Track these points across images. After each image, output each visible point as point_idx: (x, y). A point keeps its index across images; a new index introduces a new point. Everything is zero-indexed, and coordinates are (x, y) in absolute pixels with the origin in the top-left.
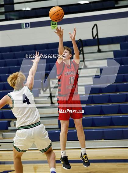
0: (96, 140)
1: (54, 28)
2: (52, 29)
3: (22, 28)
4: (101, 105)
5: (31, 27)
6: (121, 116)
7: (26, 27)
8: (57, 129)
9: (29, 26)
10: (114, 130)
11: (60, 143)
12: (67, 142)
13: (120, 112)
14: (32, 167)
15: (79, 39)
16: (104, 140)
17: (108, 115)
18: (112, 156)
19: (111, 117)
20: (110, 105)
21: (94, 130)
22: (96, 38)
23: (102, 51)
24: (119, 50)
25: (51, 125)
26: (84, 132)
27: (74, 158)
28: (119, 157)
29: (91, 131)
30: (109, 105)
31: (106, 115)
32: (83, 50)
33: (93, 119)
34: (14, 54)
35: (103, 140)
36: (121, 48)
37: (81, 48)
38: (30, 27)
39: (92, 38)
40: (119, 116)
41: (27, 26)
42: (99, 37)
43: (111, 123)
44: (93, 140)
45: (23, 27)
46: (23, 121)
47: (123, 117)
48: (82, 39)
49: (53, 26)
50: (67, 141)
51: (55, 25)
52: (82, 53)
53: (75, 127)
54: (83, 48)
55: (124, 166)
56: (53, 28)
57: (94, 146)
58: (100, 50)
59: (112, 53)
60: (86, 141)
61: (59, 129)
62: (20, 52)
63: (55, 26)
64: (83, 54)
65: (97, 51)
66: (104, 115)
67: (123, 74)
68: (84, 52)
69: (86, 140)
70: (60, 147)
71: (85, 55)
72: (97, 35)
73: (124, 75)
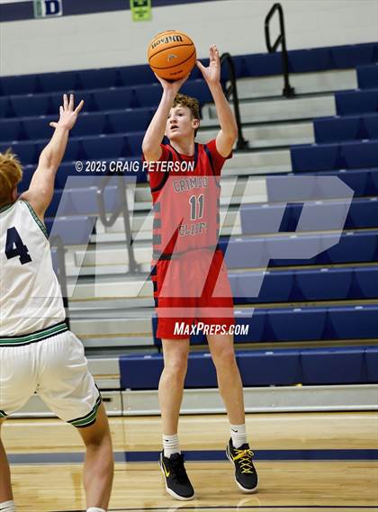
0: (277, 386)
1: (141, 16)
2: (135, 20)
3: (36, 15)
4: (295, 271)
5: (64, 14)
6: (359, 306)
7: (49, 12)
8: (148, 351)
9: (57, 11)
10: (338, 352)
11: (157, 394)
12: (185, 390)
13: (355, 293)
14: (68, 474)
15: (224, 55)
16: (303, 385)
17: (318, 304)
18: (332, 437)
19: (325, 310)
20: (324, 270)
21: (271, 353)
22: (279, 49)
23: (297, 91)
24: (353, 91)
25: (130, 335)
26: (237, 358)
27: (203, 445)
28: (350, 440)
29: (262, 355)
30: (319, 269)
31: (310, 304)
32: (234, 90)
33: (267, 315)
34: (10, 102)
35: (300, 386)
36: (360, 84)
37: (229, 84)
38: (60, 13)
39: (264, 50)
40: (354, 306)
41: (53, 9)
42: (290, 47)
43: (328, 329)
44: (268, 386)
45: (40, 14)
46: (4, 317)
47: (366, 309)
48: (233, 53)
49: (137, 9)
50: (185, 388)
51: (144, 8)
52: (231, 98)
53: (207, 343)
54: (234, 85)
55: (368, 470)
56: (137, 16)
57: (271, 406)
58: (293, 89)
59: (332, 99)
60: (244, 389)
61: (155, 351)
62: (30, 95)
63: (145, 12)
64: (236, 102)
65: (280, 92)
66: (303, 304)
67: (368, 171)
68: (240, 96)
69: (244, 386)
70: (158, 408)
71: (241, 106)
72: (282, 39)
73: (369, 173)
